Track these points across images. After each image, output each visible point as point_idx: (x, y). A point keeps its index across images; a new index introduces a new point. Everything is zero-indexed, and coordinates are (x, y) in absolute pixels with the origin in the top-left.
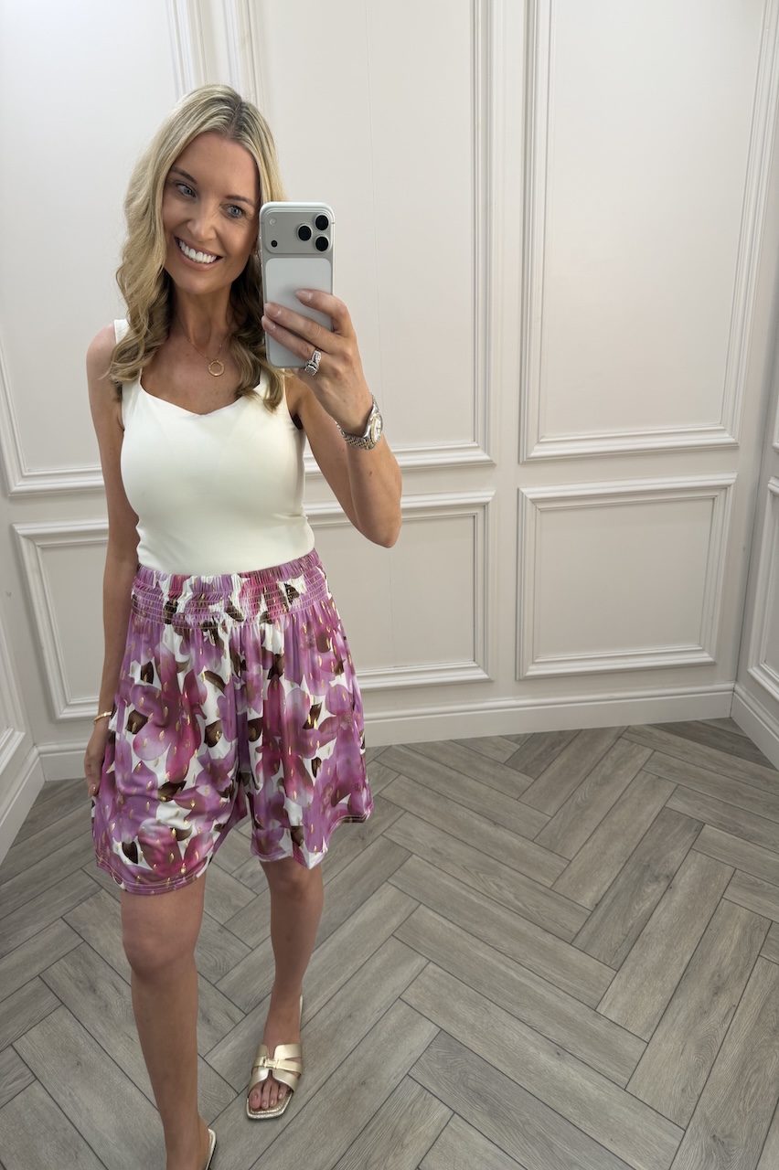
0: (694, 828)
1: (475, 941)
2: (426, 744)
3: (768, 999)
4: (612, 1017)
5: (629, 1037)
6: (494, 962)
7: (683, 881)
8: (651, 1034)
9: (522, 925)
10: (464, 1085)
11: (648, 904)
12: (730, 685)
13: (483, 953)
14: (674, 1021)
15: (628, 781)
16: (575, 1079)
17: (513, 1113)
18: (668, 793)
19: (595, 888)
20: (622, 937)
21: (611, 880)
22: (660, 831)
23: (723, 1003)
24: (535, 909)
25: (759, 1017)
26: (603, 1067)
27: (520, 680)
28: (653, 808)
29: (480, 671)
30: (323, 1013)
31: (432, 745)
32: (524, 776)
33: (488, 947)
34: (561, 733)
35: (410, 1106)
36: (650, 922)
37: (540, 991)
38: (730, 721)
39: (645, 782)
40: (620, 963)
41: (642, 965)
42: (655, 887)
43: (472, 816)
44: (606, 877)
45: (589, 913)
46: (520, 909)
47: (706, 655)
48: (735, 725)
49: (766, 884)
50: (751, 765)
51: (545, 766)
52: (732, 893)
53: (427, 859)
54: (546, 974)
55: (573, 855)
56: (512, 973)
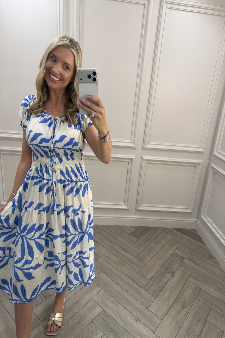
0: (181, 259)
1: (116, 284)
2: (108, 226)
3: (197, 311)
4: (153, 311)
5: (157, 318)
6: (121, 291)
7: (177, 274)
8: (163, 318)
9: (130, 282)
10: (108, 326)
11: (166, 280)
12: (195, 220)
13: (118, 288)
14: (170, 314)
15: (164, 243)
16: (140, 328)
17: (121, 336)
18: (175, 248)
19: (152, 273)
20: (158, 288)
21: (157, 271)
22: (172, 259)
23: (185, 311)
24: (134, 277)
25: (194, 316)
26: (148, 325)
27: (137, 210)
28: (170, 252)
29: (126, 206)
30: (69, 301)
31: (110, 226)
32: (135, 238)
33: (119, 287)
34: (147, 227)
35: (91, 331)
36: (166, 285)
37: (133, 301)
38: (194, 230)
39: (169, 244)
40: (157, 296)
41: (163, 297)
42: (169, 275)
43: (119, 248)
44: (155, 270)
45: (149, 280)
46: (130, 277)
47: (190, 210)
48: (196, 231)
49: (200, 278)
50: (199, 243)
51: (141, 236)
52: (190, 279)
53: (104, 259)
54: (135, 296)
55: (147, 263)
56: (125, 295)
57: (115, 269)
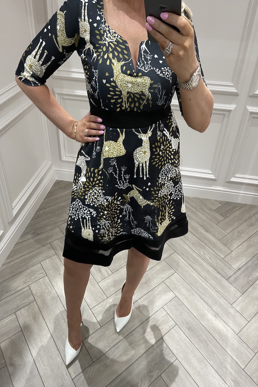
1: (193, 270)
4: (237, 309)
5: (242, 318)
6: (198, 279)
8: (250, 319)
9: (211, 269)
10: (181, 316)
13: (195, 275)
16: (220, 326)
17: (196, 330)
19: (240, 263)
20: (247, 283)
21: (246, 262)
24: (216, 264)
26: (231, 325)
27: (227, 182)
29: (213, 175)
32: (221, 216)
33: (197, 273)
34: (238, 204)
35: (161, 318)
37: (213, 293)
40: (244, 292)
41: (252, 294)
43: (198, 226)
44: (243, 260)
45: (236, 271)
46: (210, 263)
51: (229, 215)
54: (216, 288)
55: (234, 249)
56: (204, 284)
57: (191, 250)
